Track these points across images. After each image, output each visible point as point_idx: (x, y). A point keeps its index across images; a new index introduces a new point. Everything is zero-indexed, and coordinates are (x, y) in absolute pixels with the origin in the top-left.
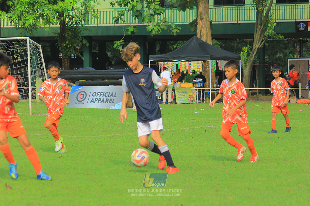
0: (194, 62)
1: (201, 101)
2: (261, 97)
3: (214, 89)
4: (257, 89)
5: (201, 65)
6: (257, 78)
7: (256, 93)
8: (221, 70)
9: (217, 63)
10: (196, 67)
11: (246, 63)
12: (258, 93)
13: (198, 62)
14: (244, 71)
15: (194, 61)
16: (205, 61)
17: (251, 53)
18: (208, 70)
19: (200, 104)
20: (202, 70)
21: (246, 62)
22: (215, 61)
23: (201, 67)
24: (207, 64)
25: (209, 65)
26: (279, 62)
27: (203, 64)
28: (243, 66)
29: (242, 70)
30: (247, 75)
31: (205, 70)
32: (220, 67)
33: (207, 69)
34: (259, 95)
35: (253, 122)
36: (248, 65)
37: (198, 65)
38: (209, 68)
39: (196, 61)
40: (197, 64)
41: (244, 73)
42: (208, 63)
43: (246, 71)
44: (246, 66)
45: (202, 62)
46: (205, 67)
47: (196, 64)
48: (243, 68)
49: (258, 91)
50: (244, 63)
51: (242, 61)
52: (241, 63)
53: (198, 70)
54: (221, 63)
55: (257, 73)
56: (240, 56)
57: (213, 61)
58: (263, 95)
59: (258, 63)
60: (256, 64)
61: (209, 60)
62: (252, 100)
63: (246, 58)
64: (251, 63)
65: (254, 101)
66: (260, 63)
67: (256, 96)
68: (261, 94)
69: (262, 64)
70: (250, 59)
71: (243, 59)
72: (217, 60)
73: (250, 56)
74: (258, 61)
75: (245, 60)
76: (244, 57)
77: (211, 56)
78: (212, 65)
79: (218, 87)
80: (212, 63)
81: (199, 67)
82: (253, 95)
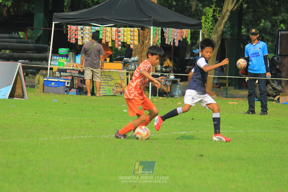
0: (125, 28)
2: (232, 91)
3: (157, 74)
5: (136, 34)
7: (224, 85)
8: (169, 43)
9: (162, 33)
10: (129, 36)
11: (209, 35)
12: (227, 85)
13: (132, 29)
15: (126, 27)
16: (143, 28)
17: (219, 18)
20: (139, 42)
21: (211, 32)
22: (160, 28)
23: (136, 38)
24: (148, 33)
25: (150, 35)
26: (263, 35)
27: (141, 33)
31: (143, 43)
32: (167, 39)
33: (147, 42)
34: (229, 87)
37: (132, 34)
38: (150, 39)
39: (129, 27)
40: (131, 32)
42: (149, 32)
45: (139, 30)
46: (142, 39)
47: (129, 32)
49: (226, 82)
50: (207, 34)
51: (204, 31)
52: (202, 34)
53: (132, 42)
54: (169, 33)
55: (227, 51)
56: (201, 23)
57: (156, 29)
58: (235, 88)
59: (228, 35)
60: (227, 36)
61: (151, 26)
62: (217, 96)
63: (211, 27)
64: (218, 35)
65: (221, 97)
66: (232, 35)
67: (224, 88)
68: (232, 86)
69: (235, 38)
70: (217, 28)
71: (205, 28)
72: (163, 27)
73: (218, 22)
74: (229, 33)
75: (209, 30)
76: (208, 24)
77: (153, 19)
78: (155, 35)
79: (163, 71)
80: (155, 31)
81: (134, 38)
82: (219, 87)
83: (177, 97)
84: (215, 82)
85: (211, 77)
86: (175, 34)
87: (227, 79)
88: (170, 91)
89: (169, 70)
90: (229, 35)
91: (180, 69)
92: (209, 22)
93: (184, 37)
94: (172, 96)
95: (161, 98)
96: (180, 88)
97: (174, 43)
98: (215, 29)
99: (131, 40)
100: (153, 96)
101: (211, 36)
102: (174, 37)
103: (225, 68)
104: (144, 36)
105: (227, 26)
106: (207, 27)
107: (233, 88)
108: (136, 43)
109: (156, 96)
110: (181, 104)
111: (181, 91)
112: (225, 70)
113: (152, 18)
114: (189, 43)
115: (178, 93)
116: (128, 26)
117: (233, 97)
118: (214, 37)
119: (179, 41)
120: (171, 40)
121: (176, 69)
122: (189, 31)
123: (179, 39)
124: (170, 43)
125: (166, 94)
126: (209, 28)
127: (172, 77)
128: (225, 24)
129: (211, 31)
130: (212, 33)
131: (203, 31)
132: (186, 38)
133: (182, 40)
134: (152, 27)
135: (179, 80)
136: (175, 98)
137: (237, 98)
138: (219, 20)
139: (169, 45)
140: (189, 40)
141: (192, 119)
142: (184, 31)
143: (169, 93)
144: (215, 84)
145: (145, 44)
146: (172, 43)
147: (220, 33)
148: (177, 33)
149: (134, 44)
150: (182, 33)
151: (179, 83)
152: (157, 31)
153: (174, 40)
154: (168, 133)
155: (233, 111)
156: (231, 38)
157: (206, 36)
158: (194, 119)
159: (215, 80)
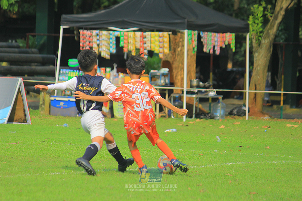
0: (153, 33)
1: (164, 115)
3: (192, 90)
4: (280, 94)
5: (167, 39)
6: (281, 70)
7: (278, 103)
8: (208, 51)
9: (199, 37)
10: (157, 43)
11: (259, 40)
12: (282, 103)
13: (161, 33)
14: (256, 55)
15: (153, 31)
16: (175, 33)
17: (270, 18)
18: (181, 50)
19: (163, 119)
20: (170, 50)
21: (260, 36)
22: (196, 32)
23: (167, 45)
24: (180, 38)
25: (183, 41)
27: (172, 39)
28: (255, 45)
29: (251, 53)
30: (260, 63)
31: (175, 51)
32: (205, 46)
33: (179, 49)
34: (284, 106)
35: (274, 162)
36: (265, 43)
37: (161, 39)
38: (183, 46)
39: (157, 31)
40: (160, 37)
41: (255, 59)
42: (182, 37)
43: (259, 55)
44: (259, 44)
45: (169, 35)
46: (174, 46)
47: (157, 38)
48: (254, 50)
49: (282, 98)
50: (256, 38)
51: (252, 35)
52: (250, 39)
53: (161, 50)
54: (208, 38)
55: (280, 61)
56: (248, 25)
57: (191, 34)
58: (292, 107)
59: (282, 39)
60: (280, 41)
61: (184, 30)
62: (270, 116)
63: (261, 29)
64: (270, 40)
65: (275, 118)
66: (286, 40)
67: (277, 107)
68: (288, 104)
69: (291, 43)
70: (268, 31)
71: (253, 31)
72: (201, 31)
73: (269, 24)
74: (283, 37)
75: (259, 33)
76: (257, 26)
77: (188, 21)
78: (190, 41)
79: (201, 86)
80: (190, 36)
81: (163, 45)
82: (271, 106)
83: (219, 119)
84: (266, 99)
85: (261, 93)
86: (216, 39)
87: (282, 95)
88: (209, 112)
89: (208, 85)
90: (284, 40)
91: (221, 83)
92: (258, 24)
93: (227, 43)
94: (212, 118)
95: (198, 120)
96: (223, 108)
97: (214, 51)
98: (265, 32)
99: (160, 47)
100: (189, 117)
101: (261, 41)
102: (214, 43)
103: (278, 80)
104: (175, 42)
105: (280, 28)
106: (255, 30)
107: (289, 106)
108: (167, 51)
109: (191, 117)
110: (224, 128)
111: (224, 110)
112: (279, 84)
113: (186, 20)
114: (234, 50)
115: (220, 114)
116: (155, 30)
118: (265, 42)
119: (221, 48)
120: (211, 47)
121: (216, 83)
122: (233, 35)
123: (221, 46)
124: (210, 50)
125: (205, 115)
126: (258, 31)
127: (212, 93)
128: (278, 25)
129: (261, 34)
130: (262, 38)
131: (250, 35)
132: (229, 45)
133: (224, 46)
134: (186, 31)
135: (220, 97)
136: (216, 120)
137: (295, 119)
138: (271, 21)
139: (208, 54)
140: (233, 47)
141: (240, 146)
142: (228, 35)
143: (208, 114)
144: (266, 102)
145: (177, 53)
146: (211, 52)
147: (272, 37)
148: (218, 39)
149: (164, 53)
150: (225, 38)
151: (221, 100)
152: (193, 36)
153: (214, 47)
154: (210, 164)
155: (291, 136)
156: (285, 43)
157: (254, 41)
158: (242, 146)
159: (266, 97)
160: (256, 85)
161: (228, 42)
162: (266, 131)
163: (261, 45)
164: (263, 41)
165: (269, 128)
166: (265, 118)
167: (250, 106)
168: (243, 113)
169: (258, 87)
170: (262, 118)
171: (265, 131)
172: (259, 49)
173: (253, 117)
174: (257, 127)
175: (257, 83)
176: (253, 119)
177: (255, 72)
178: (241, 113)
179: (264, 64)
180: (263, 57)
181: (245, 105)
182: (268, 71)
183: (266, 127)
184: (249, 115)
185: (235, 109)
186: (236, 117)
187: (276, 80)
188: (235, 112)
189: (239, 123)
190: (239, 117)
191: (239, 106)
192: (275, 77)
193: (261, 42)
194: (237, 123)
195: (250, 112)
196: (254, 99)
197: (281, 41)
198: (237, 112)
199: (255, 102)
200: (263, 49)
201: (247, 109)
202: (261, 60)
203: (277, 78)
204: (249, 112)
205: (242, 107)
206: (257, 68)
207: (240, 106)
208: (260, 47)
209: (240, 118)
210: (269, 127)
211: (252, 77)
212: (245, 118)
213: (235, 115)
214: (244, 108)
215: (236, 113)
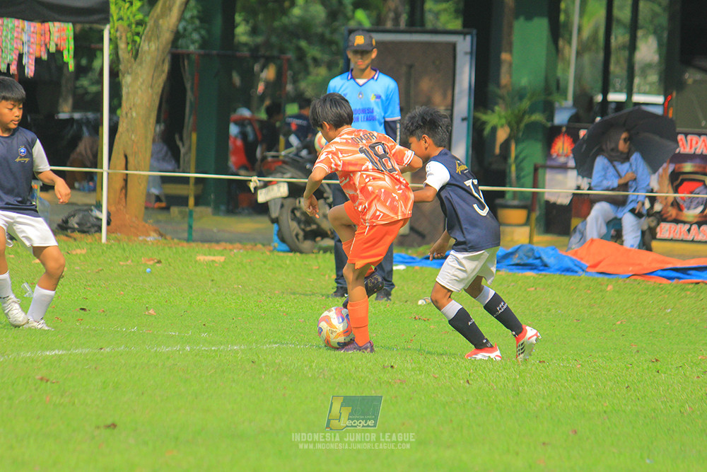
2: (207, 220)
4: (187, 180)
6: (189, 120)
7: (182, 201)
8: (4, 68)
11: (134, 42)
12: (191, 201)
14: (127, 80)
21: (138, 34)
26: (303, 44)
28: (124, 54)
29: (114, 74)
30: (138, 101)
34: (199, 209)
35: (164, 349)
36: (148, 52)
41: (124, 91)
43: (135, 80)
44: (136, 54)
48: (121, 67)
49: (190, 191)
50: (126, 37)
51: (117, 31)
52: (111, 40)
54: (5, 33)
55: (190, 96)
56: (107, 3)
58: (216, 211)
59: (193, 43)
60: (188, 47)
62: (161, 235)
63: (139, 16)
64: (161, 43)
65: (173, 239)
66: (204, 44)
67: (180, 212)
68: (206, 204)
69: (214, 52)
70: (156, 22)
71: (121, 19)
74: (195, 36)
75: (134, 26)
76: (128, 9)
82: (167, 209)
84: (155, 191)
85: (140, 176)
86: (25, 38)
87: (192, 182)
90: (197, 45)
92: (131, 3)
93: (52, 49)
97: (21, 67)
98: (150, 24)
101: (140, 44)
102: (20, 47)
103: (183, 145)
106: (125, 17)
107: (209, 210)
112: (186, 154)
114: (71, 67)
117: (209, 239)
118: (149, 48)
119: (38, 61)
120: (12, 57)
122: (69, 28)
123: (37, 54)
124: (9, 65)
126: (132, 20)
128: (183, 8)
129: (140, 29)
130: (141, 38)
131: (112, 31)
132: (59, 52)
133: (45, 57)
137: (223, 244)
140: (69, 58)
141: (82, 309)
142: (54, 27)
144: (153, 199)
146: (13, 67)
147: (167, 36)
148: (29, 35)
150: (47, 36)
153: (21, 56)
155: (210, 284)
156: (202, 52)
157: (122, 45)
158: (87, 309)
159: (154, 187)
160: (126, 157)
161: (57, 45)
162: (150, 272)
163: (139, 55)
164: (145, 47)
165: (158, 265)
166: (148, 239)
167: (113, 209)
168: (93, 226)
169: (131, 159)
170: (141, 238)
171: (148, 270)
172: (134, 67)
173: (119, 235)
174: (129, 262)
175: (129, 152)
176: (118, 241)
177: (124, 125)
178: (89, 225)
179: (148, 104)
180: (143, 87)
181: (99, 206)
182: (158, 121)
183: (152, 262)
184: (108, 231)
185: (74, 216)
186: (77, 235)
187: (180, 144)
188: (74, 222)
189: (83, 252)
190: (83, 235)
191: (85, 208)
192: (177, 137)
193: (140, 49)
194: (78, 251)
195: (112, 223)
196: (124, 191)
197: (192, 48)
198: (77, 224)
199: (124, 199)
200: (144, 65)
201: (104, 217)
202: (140, 92)
203: (181, 139)
204: (109, 223)
205: (92, 210)
206: (129, 115)
207: (88, 208)
208: (138, 60)
209: (88, 239)
210: (159, 262)
211: (117, 136)
212: (100, 239)
213: (73, 230)
214: (96, 213)
215: (76, 226)
